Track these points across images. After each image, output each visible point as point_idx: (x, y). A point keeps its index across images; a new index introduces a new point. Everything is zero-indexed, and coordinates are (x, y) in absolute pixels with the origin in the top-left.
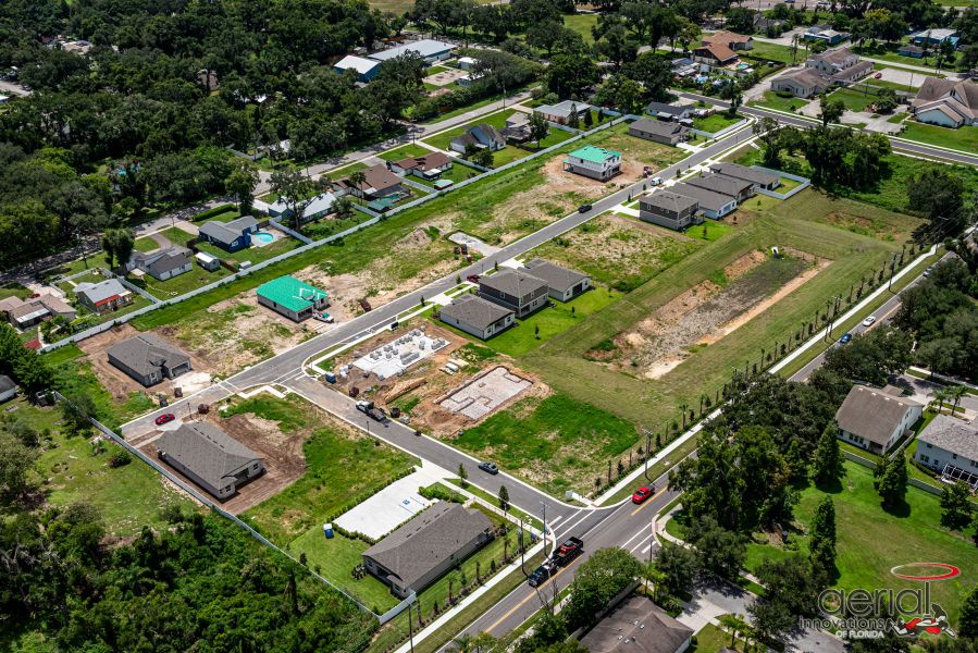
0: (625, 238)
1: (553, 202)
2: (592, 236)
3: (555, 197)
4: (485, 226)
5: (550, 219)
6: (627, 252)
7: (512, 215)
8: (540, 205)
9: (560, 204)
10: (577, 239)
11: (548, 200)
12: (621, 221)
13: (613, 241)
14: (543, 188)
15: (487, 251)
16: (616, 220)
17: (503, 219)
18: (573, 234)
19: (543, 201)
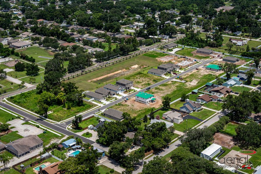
0: (138, 82)
1: (158, 91)
2: (147, 83)
3: (158, 92)
4: (177, 85)
5: (159, 87)
6: (138, 80)
7: (170, 88)
8: (162, 90)
9: (156, 90)
10: (151, 82)
11: (160, 91)
12: (138, 86)
13: (142, 81)
14: (162, 95)
15: (174, 80)
16: (140, 86)
17: (173, 86)
18: (152, 83)
19: (162, 91)
